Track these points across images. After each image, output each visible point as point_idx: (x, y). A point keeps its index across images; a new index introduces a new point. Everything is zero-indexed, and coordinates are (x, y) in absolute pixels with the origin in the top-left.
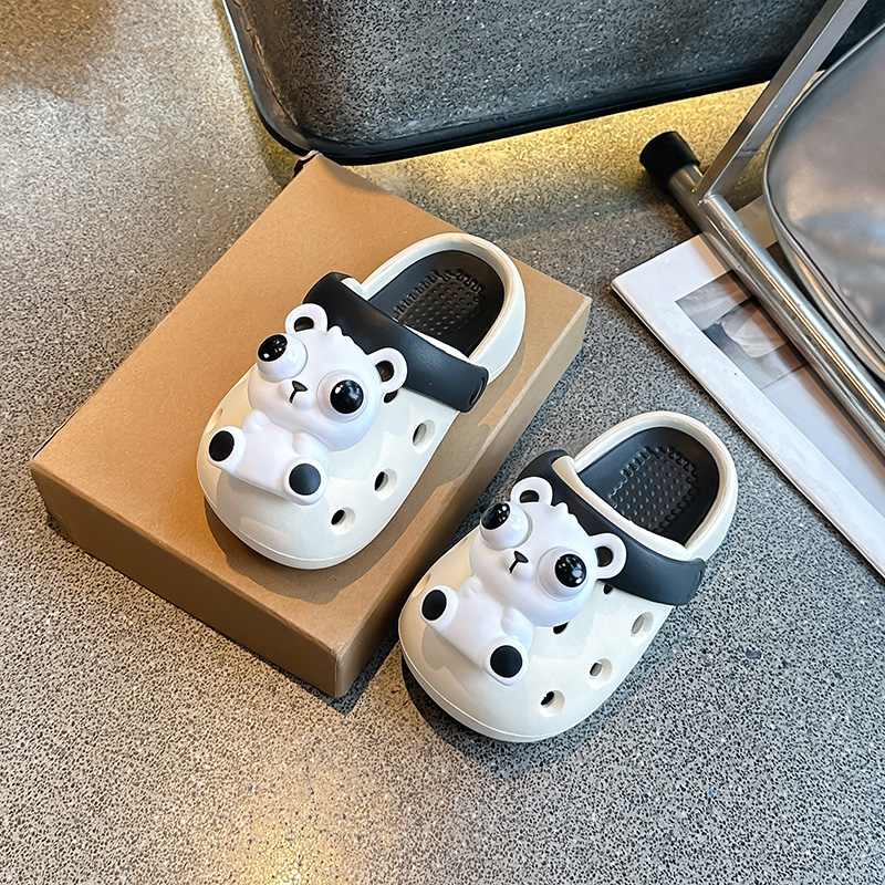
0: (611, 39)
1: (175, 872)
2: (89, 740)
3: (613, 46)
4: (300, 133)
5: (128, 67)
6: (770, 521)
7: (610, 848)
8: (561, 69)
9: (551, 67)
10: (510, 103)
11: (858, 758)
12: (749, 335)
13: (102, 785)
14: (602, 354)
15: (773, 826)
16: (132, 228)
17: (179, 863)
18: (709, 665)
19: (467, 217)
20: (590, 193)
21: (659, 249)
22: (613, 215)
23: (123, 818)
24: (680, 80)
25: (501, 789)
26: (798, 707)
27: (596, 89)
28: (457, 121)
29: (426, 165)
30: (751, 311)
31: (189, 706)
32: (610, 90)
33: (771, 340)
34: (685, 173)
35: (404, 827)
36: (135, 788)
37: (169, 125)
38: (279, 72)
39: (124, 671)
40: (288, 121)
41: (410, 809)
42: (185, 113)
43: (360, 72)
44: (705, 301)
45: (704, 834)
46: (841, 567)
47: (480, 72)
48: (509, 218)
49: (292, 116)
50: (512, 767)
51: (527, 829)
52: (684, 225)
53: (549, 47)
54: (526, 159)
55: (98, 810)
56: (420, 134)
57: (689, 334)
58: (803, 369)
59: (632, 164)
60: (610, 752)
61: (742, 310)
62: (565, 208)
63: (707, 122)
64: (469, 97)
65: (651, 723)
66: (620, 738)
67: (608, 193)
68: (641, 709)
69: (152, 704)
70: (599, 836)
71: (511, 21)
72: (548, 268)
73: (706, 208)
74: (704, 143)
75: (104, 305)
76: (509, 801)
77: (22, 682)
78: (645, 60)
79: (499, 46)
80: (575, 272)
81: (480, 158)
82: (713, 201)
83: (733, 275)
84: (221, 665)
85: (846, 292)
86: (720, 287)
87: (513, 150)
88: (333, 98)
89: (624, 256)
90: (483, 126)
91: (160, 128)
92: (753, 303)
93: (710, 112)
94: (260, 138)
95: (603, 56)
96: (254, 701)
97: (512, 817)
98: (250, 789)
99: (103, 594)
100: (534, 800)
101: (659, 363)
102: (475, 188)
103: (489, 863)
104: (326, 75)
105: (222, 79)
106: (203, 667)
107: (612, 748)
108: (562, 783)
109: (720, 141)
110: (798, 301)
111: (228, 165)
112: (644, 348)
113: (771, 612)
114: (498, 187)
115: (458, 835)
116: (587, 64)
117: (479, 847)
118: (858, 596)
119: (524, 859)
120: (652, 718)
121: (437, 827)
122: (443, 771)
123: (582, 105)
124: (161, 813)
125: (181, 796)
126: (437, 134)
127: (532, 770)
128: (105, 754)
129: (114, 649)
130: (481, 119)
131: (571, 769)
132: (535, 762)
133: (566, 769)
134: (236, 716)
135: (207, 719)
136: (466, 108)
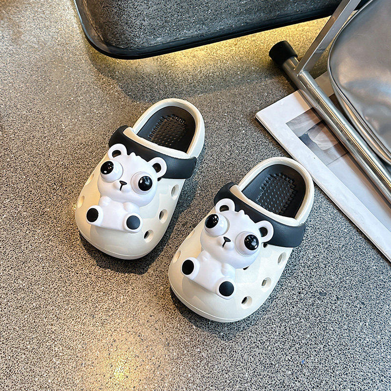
2: (4, 342)
4: (105, 44)
5: (23, 12)
6: (331, 229)
8: (230, 12)
9: (226, 11)
10: (206, 28)
11: (373, 343)
12: (321, 139)
13: (11, 364)
14: (251, 149)
15: (332, 377)
16: (24, 91)
18: (301, 299)
19: (187, 83)
20: (246, 71)
21: (278, 97)
22: (256, 81)
23: (21, 380)
24: (288, 16)
25: (202, 363)
26: (344, 319)
27: (248, 21)
28: (181, 37)
29: (167, 58)
30: (322, 127)
31: (52, 325)
32: (254, 22)
33: (331, 141)
34: (290, 61)
35: (156, 382)
36: (27, 365)
37: (43, 40)
38: (94, 15)
39: (21, 308)
40: (99, 38)
41: (159, 373)
42: (50, 34)
43: (132, 15)
44: (300, 123)
45: (299, 382)
46: (364, 251)
47: (191, 14)
48: (207, 84)
49: (101, 36)
50: (208, 351)
51: (215, 381)
52: (290, 86)
54: (215, 55)
55: (9, 376)
56: (163, 44)
57: (293, 139)
58: (347, 155)
59: (265, 57)
60: (254, 343)
61: (318, 127)
62: (233, 78)
63: (301, 35)
64: (186, 26)
65: (274, 329)
66: (259, 336)
67: (254, 71)
68: (269, 322)
69: (35, 324)
70: (249, 384)
72: (225, 107)
73: (300, 78)
74: (300, 46)
75: (11, 129)
76: (206, 368)
78: (271, 7)
80: (238, 109)
81: (192, 55)
82: (304, 75)
83: (313, 110)
84: (68, 304)
85: (367, 118)
86: (307, 116)
87: (208, 50)
88: (120, 27)
89: (261, 101)
90: (193, 40)
91: (38, 42)
92: (322, 124)
93: (303, 31)
94: (87, 46)
95: (251, 5)
96: (84, 322)
97: (207, 375)
98: (82, 365)
99: (11, 271)
100: (218, 367)
101: (278, 153)
102: (190, 69)
104: (116, 16)
105: (68, 17)
106: (59, 306)
107: (255, 341)
108: (231, 358)
109: (307, 45)
110: (344, 123)
111: (71, 59)
112: (271, 146)
113: (331, 273)
114: (202, 68)
115: (182, 385)
116: (243, 9)
118: (372, 264)
120: (275, 326)
121: (171, 381)
122: (175, 354)
123: (241, 29)
124: (39, 377)
125: (49, 369)
126: (171, 44)
127: (217, 352)
128: (12, 349)
129: (16, 297)
130: (192, 36)
131: (236, 352)
132: (219, 348)
133: (234, 351)
134: (75, 329)
135: (61, 331)
136: (185, 31)
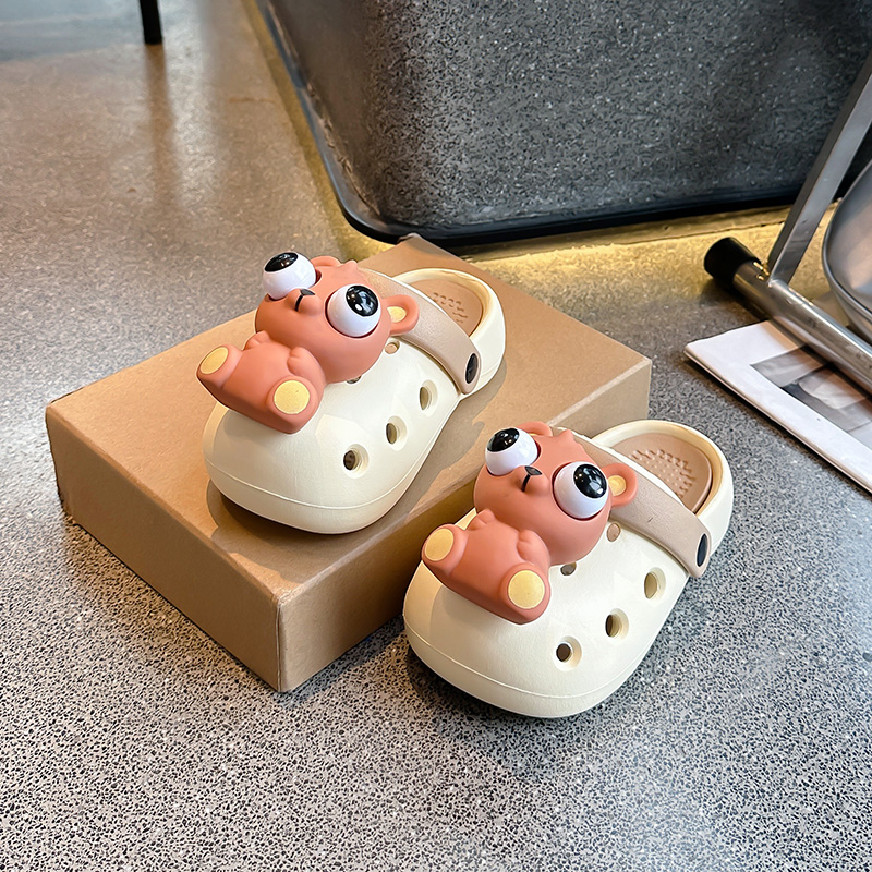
0: (667, 137)
1: (190, 863)
3: (670, 145)
4: (382, 221)
7: (723, 844)
8: (623, 165)
9: (614, 161)
10: (579, 198)
12: (827, 391)
13: (117, 772)
14: (679, 407)
17: (199, 853)
18: (822, 666)
22: (682, 308)
23: (137, 805)
25: (589, 783)
27: (658, 192)
30: (827, 374)
31: (226, 698)
33: (852, 395)
34: (747, 268)
36: (155, 775)
39: (157, 664)
40: (372, 213)
41: (479, 802)
44: (781, 366)
48: (582, 309)
49: (375, 208)
50: (601, 761)
51: (621, 823)
53: (612, 139)
56: (495, 222)
57: (767, 389)
60: (716, 747)
62: (635, 303)
64: (540, 186)
65: (761, 721)
66: (727, 734)
67: (676, 294)
68: (749, 707)
69: (185, 695)
71: (576, 103)
76: (599, 794)
77: (42, 672)
78: (701, 166)
79: (565, 131)
82: (776, 285)
83: (807, 349)
86: (793, 358)
89: (695, 336)
92: (829, 368)
95: (662, 155)
97: (602, 811)
100: (628, 794)
101: (739, 415)
103: (576, 858)
104: (408, 148)
107: (718, 744)
108: (661, 777)
112: (722, 402)
114: (571, 289)
115: (537, 828)
116: (647, 162)
117: (563, 842)
119: (619, 855)
120: (762, 715)
121: (512, 820)
122: (519, 765)
123: (645, 208)
124: (183, 801)
125: (208, 785)
126: (510, 223)
127: (624, 764)
128: (124, 742)
129: (148, 644)
130: (551, 212)
131: (671, 765)
132: (627, 756)
133: (665, 764)
134: (279, 709)
135: (246, 711)
136: (537, 198)
